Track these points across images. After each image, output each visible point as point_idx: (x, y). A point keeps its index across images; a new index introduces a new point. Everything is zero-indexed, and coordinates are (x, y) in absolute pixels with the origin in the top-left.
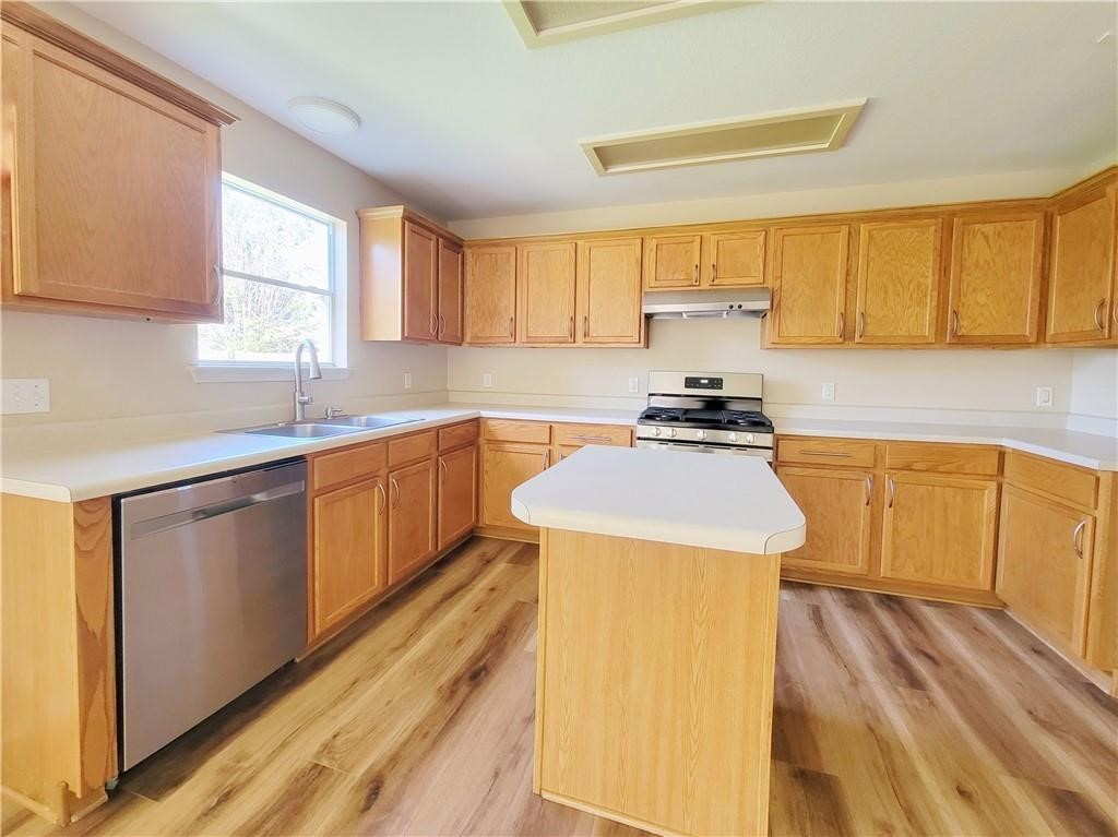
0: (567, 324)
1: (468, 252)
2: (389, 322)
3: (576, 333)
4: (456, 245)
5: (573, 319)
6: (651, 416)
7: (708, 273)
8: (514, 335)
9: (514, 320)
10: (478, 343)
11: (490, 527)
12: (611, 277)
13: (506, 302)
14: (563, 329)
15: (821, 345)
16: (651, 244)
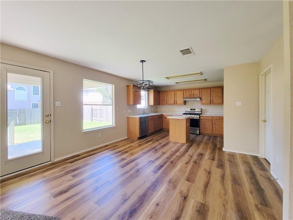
0: (174, 102)
1: (160, 93)
2: (152, 103)
3: (175, 103)
4: (159, 92)
5: (175, 101)
6: (184, 114)
7: (192, 95)
8: (167, 103)
9: (167, 102)
10: (162, 104)
11: (164, 129)
12: (180, 95)
13: (166, 99)
14: (173, 103)
15: (207, 104)
16: (185, 91)
